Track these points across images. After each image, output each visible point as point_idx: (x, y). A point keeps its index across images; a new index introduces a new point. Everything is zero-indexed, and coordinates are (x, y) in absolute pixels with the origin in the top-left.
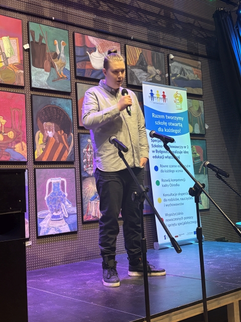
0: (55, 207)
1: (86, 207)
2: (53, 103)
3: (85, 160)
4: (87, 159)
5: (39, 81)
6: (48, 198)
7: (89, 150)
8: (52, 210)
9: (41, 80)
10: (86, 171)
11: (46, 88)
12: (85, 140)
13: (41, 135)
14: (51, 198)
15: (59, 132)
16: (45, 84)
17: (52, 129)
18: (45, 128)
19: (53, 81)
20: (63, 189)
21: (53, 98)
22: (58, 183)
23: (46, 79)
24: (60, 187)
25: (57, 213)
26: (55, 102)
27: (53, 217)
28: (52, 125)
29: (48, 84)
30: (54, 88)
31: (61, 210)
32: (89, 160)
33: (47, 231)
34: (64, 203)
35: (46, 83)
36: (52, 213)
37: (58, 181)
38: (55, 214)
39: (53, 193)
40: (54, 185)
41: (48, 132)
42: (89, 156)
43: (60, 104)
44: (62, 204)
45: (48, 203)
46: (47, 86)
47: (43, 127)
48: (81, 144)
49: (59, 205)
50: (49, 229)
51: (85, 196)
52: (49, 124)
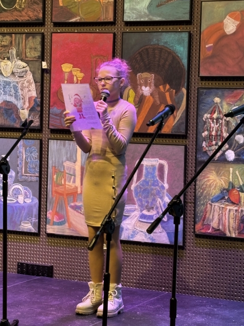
0: (148, 202)
1: (201, 212)
2: (155, 41)
3: (206, 133)
4: (210, 132)
5: (135, 9)
6: (136, 188)
7: (215, 116)
8: (141, 206)
9: (138, 7)
10: (206, 152)
11: (146, 19)
12: (209, 99)
13: (132, 93)
14: (141, 188)
15: (161, 87)
16: (145, 13)
17: (150, 83)
18: (138, 82)
19: (158, 6)
20: (162, 177)
21: (155, 34)
22: (153, 167)
23: (147, 4)
24: (157, 173)
25: (149, 211)
26: (158, 40)
27: (143, 216)
28: (151, 77)
29: (150, 12)
30: (159, 16)
31: (157, 208)
32: (214, 133)
33: (133, 236)
34: (162, 198)
35: (146, 11)
36: (141, 211)
37: (154, 163)
38: (145, 212)
39: (144, 181)
40: (147, 169)
41: (143, 88)
42: (214, 126)
43: (166, 43)
44: (159, 200)
45: (137, 194)
46: (148, 16)
47: (136, 81)
48: (201, 106)
49: (154, 200)
50: (135, 233)
51: (202, 193)
52: (145, 75)
